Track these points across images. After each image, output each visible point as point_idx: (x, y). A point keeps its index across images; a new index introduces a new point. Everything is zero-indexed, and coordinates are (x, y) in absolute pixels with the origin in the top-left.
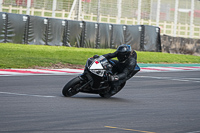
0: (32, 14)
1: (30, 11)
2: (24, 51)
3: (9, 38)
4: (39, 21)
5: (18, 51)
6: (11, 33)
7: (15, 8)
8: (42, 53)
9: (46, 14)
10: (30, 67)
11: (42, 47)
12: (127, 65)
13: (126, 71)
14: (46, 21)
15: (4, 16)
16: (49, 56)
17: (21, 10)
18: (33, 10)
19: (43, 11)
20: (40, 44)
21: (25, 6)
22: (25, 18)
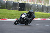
0: (44, 5)
1: (43, 4)
2: (41, 14)
3: (38, 11)
4: (45, 7)
5: (40, 14)
6: (38, 10)
7: (39, 3)
8: (46, 15)
9: (47, 5)
10: (43, 18)
11: (46, 13)
12: (32, 16)
13: (32, 17)
14: (47, 7)
15: (37, 5)
16: (48, 15)
17: (41, 4)
18: (44, 4)
19: (46, 4)
20: (46, 12)
21: (42, 3)
22: (42, 6)
